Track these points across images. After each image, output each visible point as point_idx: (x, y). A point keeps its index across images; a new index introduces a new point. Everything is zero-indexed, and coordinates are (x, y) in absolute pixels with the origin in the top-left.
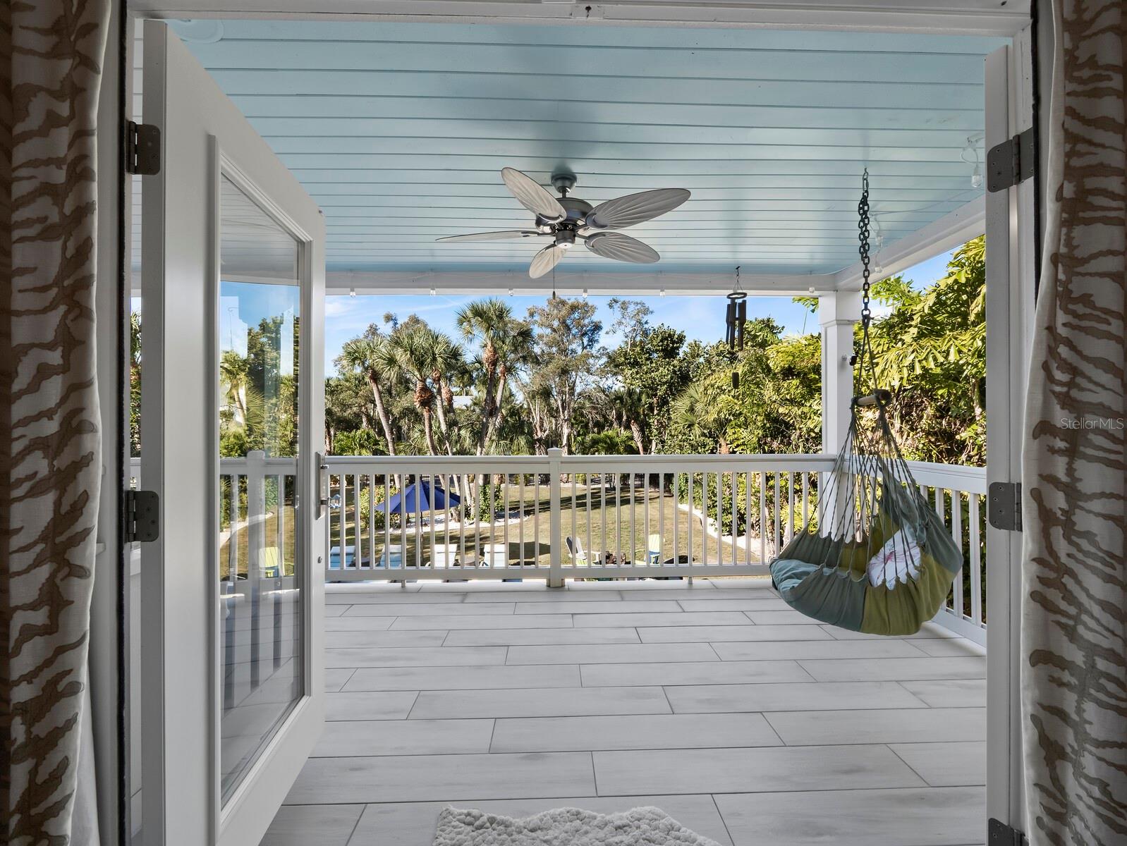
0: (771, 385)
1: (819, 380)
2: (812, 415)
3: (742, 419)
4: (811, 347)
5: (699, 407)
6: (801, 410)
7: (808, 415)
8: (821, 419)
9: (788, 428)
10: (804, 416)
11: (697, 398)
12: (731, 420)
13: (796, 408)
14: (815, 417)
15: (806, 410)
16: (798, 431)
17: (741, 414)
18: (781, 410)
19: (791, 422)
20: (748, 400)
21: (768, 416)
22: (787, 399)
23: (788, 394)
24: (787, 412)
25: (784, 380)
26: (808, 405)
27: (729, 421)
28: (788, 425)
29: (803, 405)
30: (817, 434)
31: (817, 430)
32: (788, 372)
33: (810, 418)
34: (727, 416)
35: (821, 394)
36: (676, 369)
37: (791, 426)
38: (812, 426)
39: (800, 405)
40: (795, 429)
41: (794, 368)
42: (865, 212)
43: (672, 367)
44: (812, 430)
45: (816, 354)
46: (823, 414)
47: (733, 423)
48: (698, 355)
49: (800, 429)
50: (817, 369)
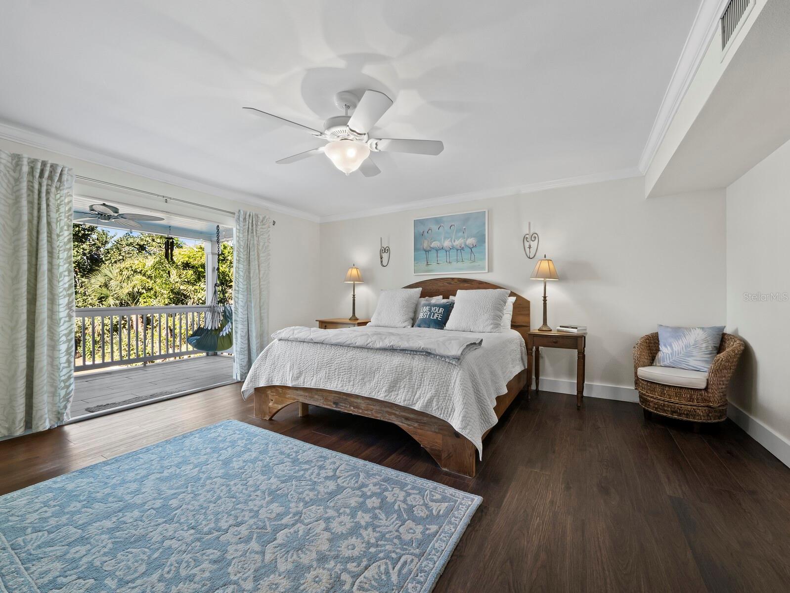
0: (174, 272)
1: (204, 272)
2: (201, 291)
3: (152, 292)
4: (200, 253)
5: (113, 283)
6: (194, 288)
7: (198, 291)
8: (205, 293)
9: (186, 298)
10: (196, 291)
11: (112, 277)
12: (143, 293)
13: (191, 286)
14: (202, 292)
15: (197, 287)
16: (192, 300)
17: (152, 289)
18: (182, 287)
19: (188, 294)
20: (158, 281)
21: (172, 291)
22: (185, 281)
23: (186, 278)
24: (185, 288)
25: (183, 270)
26: (198, 285)
27: (140, 294)
28: (186, 297)
29: (195, 284)
30: (203, 301)
31: (203, 299)
32: (186, 266)
33: (199, 292)
34: (141, 290)
35: (205, 279)
36: (86, 252)
37: (188, 297)
38: (200, 297)
39: (193, 285)
40: (191, 299)
41: (190, 263)
42: (218, 229)
43: (82, 250)
44: (200, 299)
45: (203, 257)
46: (206, 290)
47: (145, 295)
48: (106, 242)
49: (194, 298)
50: (203, 266)
